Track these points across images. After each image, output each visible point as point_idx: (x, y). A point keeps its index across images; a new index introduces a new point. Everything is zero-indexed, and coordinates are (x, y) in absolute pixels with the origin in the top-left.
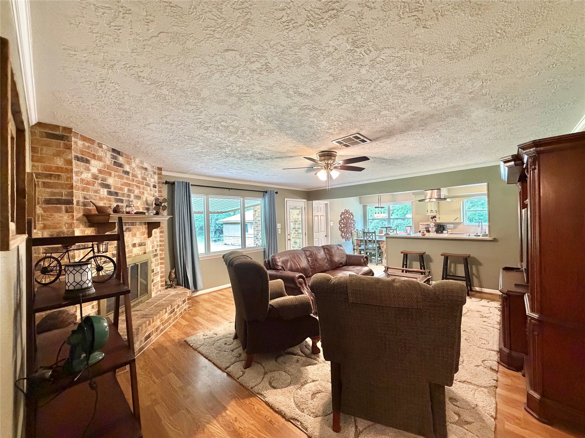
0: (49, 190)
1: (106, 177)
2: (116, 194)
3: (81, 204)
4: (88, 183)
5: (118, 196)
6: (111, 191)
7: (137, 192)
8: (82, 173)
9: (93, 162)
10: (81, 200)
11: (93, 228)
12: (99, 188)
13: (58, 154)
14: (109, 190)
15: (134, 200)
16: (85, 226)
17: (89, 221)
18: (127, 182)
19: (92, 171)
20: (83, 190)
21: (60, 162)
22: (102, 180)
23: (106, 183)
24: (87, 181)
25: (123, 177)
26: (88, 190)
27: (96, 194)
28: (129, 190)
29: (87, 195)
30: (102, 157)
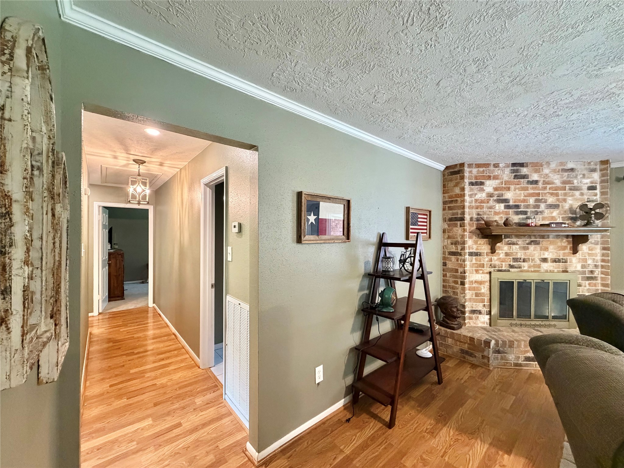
0: (451, 212)
1: (503, 192)
2: (517, 207)
3: (474, 220)
4: (482, 202)
5: (519, 209)
6: (509, 205)
7: (551, 200)
8: (476, 194)
9: (488, 183)
10: (475, 216)
11: (487, 240)
12: (494, 204)
13: (456, 185)
14: (507, 204)
15: (546, 211)
16: (478, 237)
17: (482, 233)
18: (535, 192)
19: (486, 191)
20: (477, 208)
21: (457, 191)
22: (498, 197)
23: (503, 198)
24: (481, 200)
25: (528, 187)
26: (482, 207)
27: (490, 210)
28: (538, 201)
29: (481, 211)
30: (498, 175)
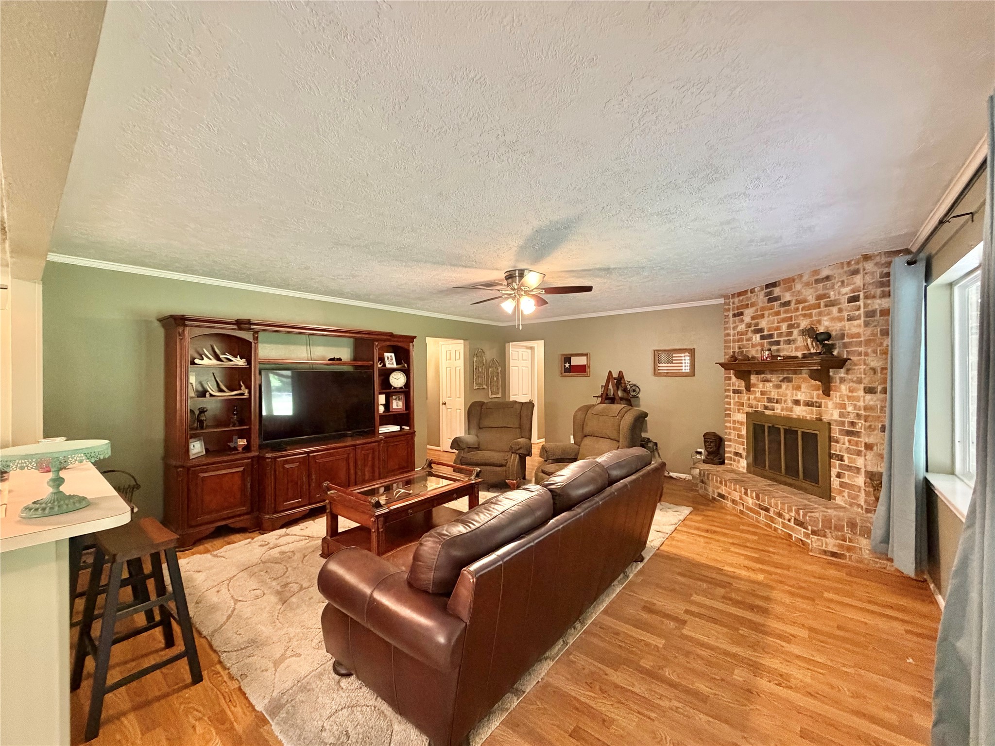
1: (759, 321)
2: (771, 336)
5: (773, 338)
8: (738, 326)
9: (746, 312)
12: (752, 336)
14: (762, 334)
15: (799, 338)
18: (787, 315)
19: (745, 321)
20: (738, 342)
22: (755, 326)
23: (759, 327)
24: (742, 332)
25: (781, 311)
26: (742, 340)
27: (748, 343)
28: (790, 326)
29: (741, 344)
30: (754, 302)
